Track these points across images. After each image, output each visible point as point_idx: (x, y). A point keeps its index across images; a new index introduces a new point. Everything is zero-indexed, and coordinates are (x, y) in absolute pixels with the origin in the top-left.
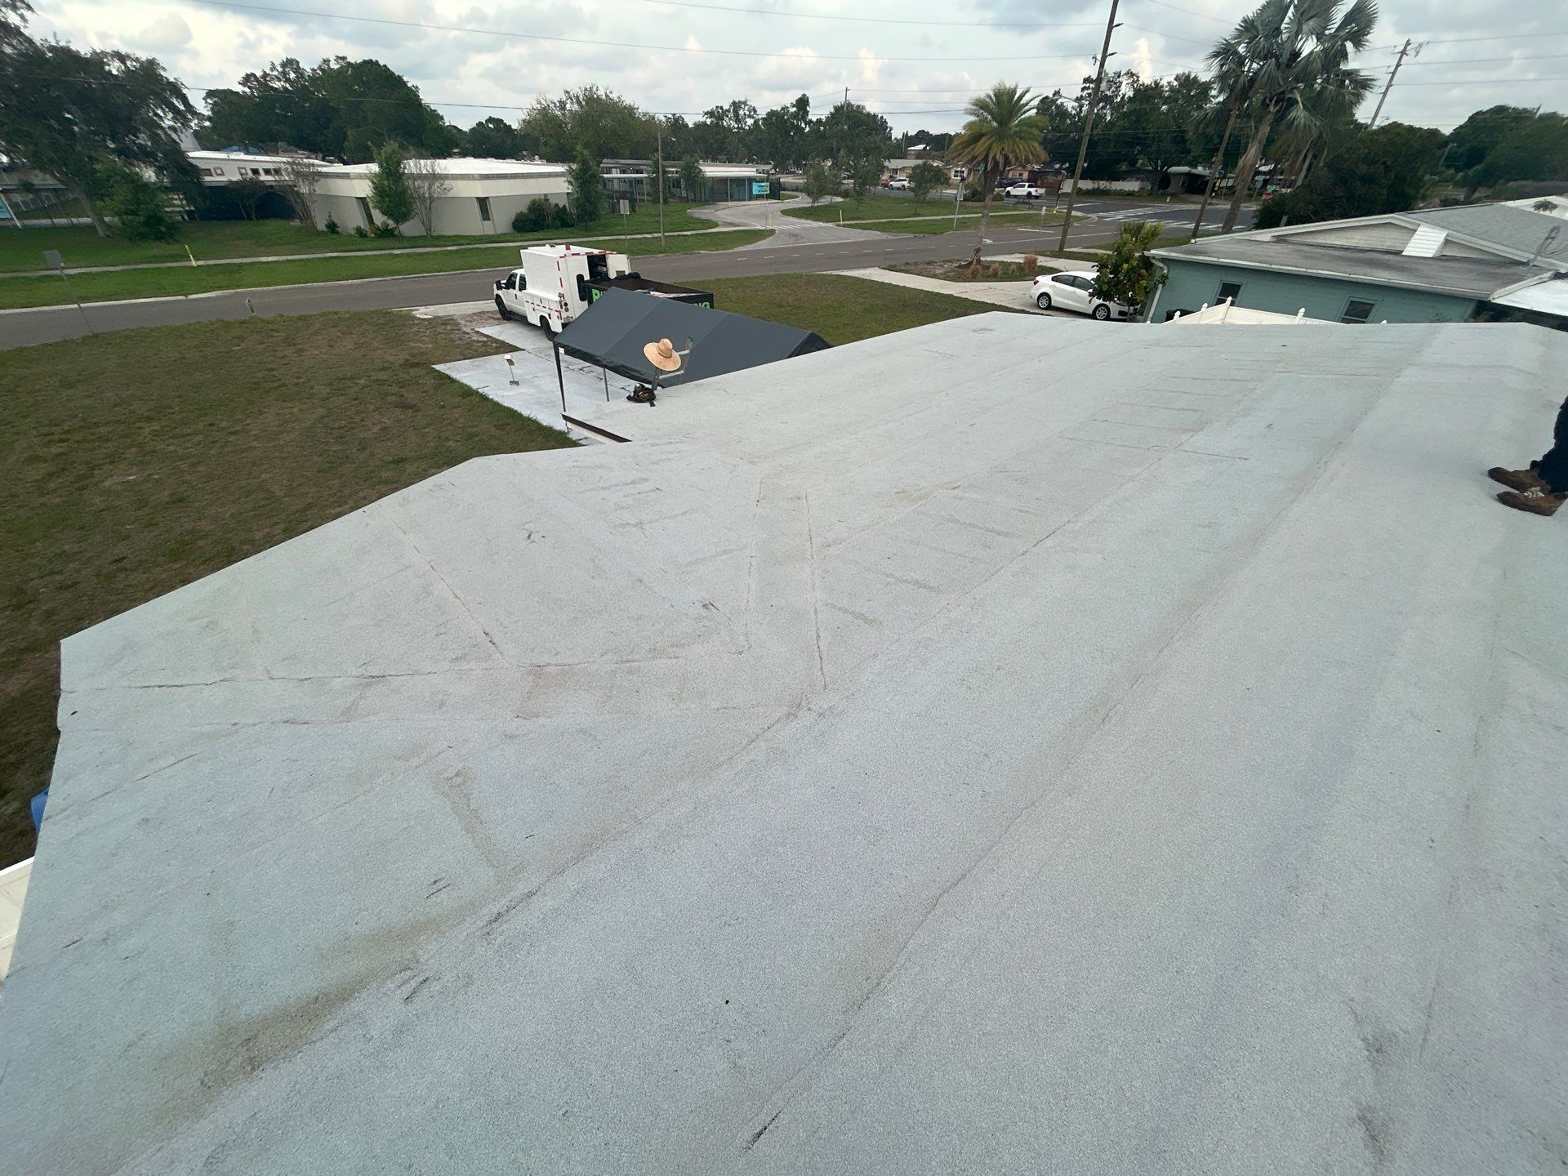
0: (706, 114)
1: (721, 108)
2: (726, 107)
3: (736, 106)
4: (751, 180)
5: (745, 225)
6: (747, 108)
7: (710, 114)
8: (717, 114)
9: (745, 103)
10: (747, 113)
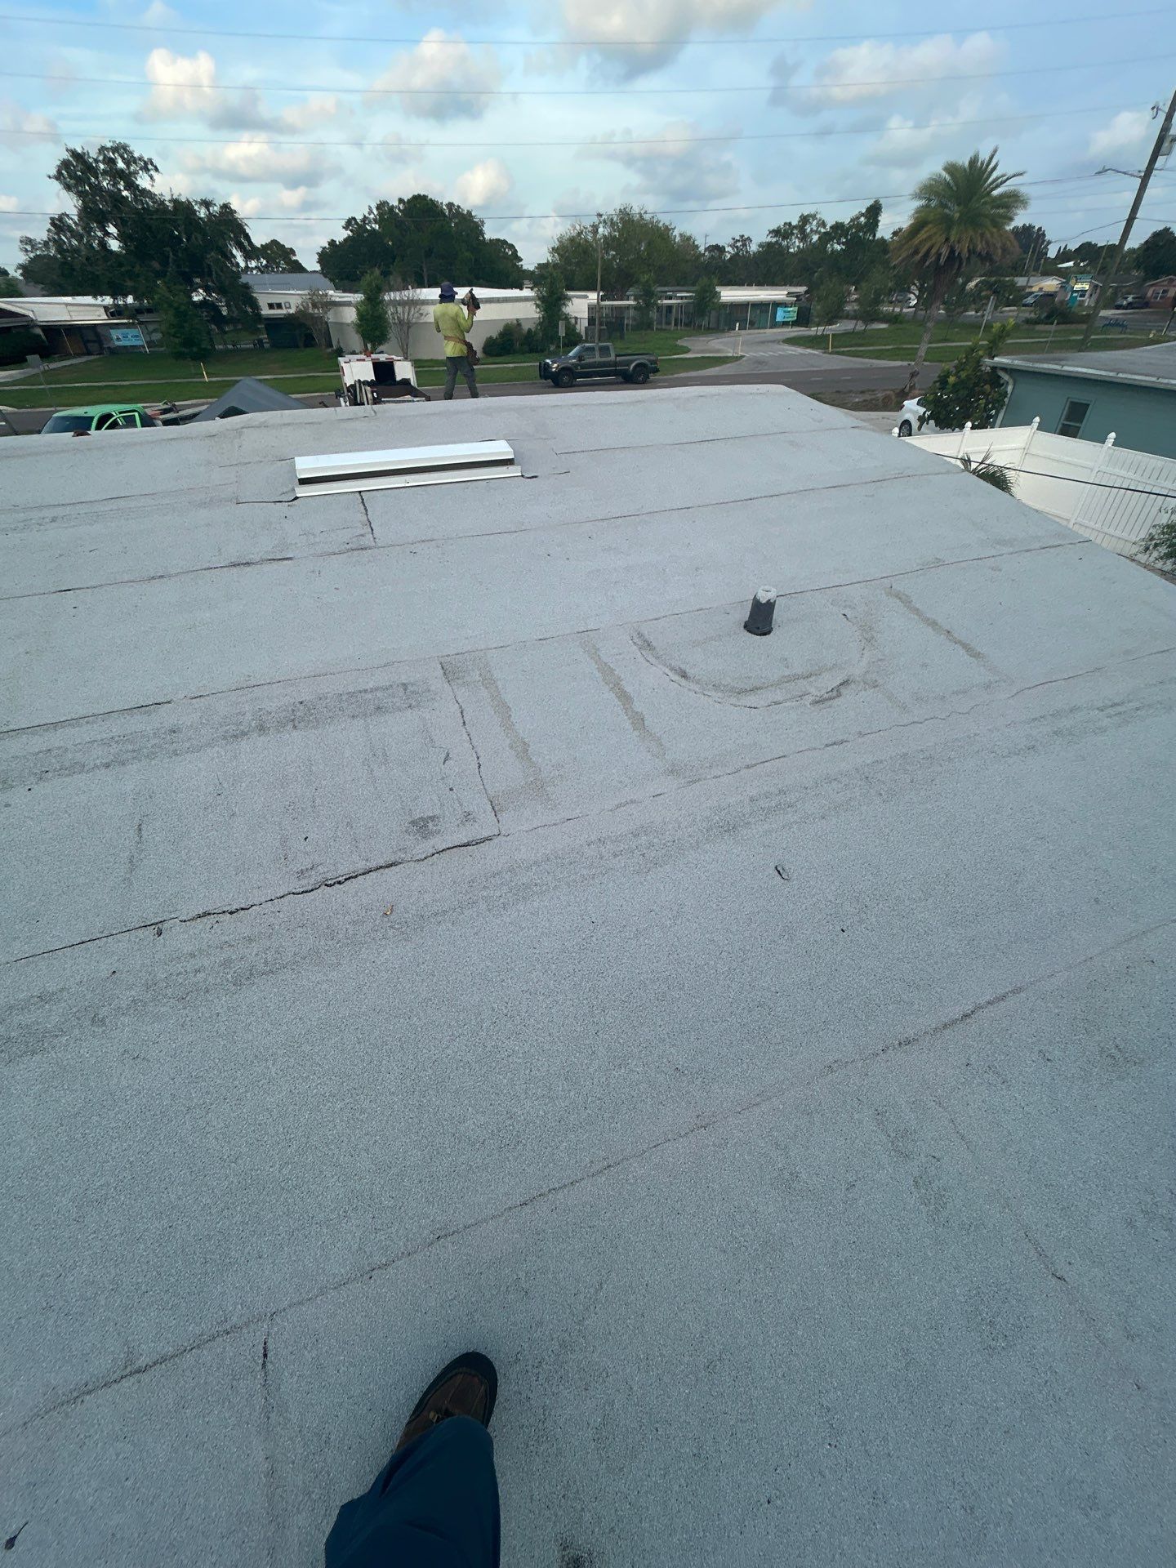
0: (774, 231)
1: (790, 223)
2: (794, 223)
3: (805, 220)
4: (777, 304)
5: (718, 351)
6: (815, 223)
7: (776, 232)
8: (784, 232)
9: (814, 217)
10: (815, 228)
